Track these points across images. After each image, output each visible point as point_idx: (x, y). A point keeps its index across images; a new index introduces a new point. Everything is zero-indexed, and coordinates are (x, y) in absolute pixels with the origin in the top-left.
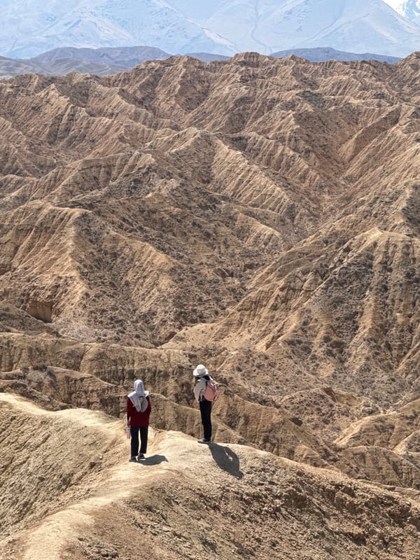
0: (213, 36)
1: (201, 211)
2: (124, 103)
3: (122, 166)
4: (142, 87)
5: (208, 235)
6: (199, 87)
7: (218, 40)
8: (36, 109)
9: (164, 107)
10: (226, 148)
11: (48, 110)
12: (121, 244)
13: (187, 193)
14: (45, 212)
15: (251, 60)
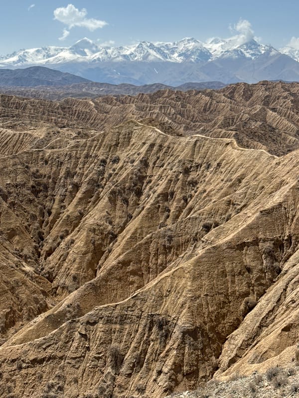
0: (239, 77)
1: (270, 132)
2: (226, 99)
3: (237, 119)
4: (229, 93)
5: (274, 140)
6: (249, 93)
7: (240, 78)
8: (198, 101)
9: (238, 100)
10: (271, 112)
11: (202, 101)
12: (249, 143)
13: (265, 126)
14: (223, 133)
15: (264, 83)
